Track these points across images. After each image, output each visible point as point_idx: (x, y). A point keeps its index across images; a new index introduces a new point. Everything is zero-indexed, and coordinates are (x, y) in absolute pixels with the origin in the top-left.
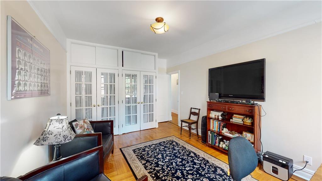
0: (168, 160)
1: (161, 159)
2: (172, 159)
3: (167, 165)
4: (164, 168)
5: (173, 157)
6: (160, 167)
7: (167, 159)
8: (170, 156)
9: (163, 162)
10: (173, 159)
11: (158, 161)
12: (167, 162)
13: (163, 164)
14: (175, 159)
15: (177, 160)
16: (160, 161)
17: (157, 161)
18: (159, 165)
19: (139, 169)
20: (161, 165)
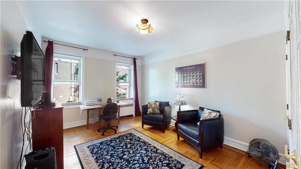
0: (137, 155)
1: (144, 156)
2: (133, 157)
3: (138, 151)
4: (140, 148)
5: (131, 160)
6: (144, 148)
7: (138, 157)
8: (134, 160)
9: (142, 153)
10: (131, 157)
11: (146, 153)
12: (138, 153)
13: (142, 151)
14: (130, 157)
15: (128, 156)
16: (144, 154)
17: (148, 154)
18: (144, 150)
19: (159, 146)
20: (143, 150)
